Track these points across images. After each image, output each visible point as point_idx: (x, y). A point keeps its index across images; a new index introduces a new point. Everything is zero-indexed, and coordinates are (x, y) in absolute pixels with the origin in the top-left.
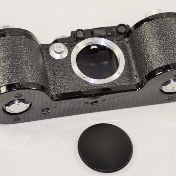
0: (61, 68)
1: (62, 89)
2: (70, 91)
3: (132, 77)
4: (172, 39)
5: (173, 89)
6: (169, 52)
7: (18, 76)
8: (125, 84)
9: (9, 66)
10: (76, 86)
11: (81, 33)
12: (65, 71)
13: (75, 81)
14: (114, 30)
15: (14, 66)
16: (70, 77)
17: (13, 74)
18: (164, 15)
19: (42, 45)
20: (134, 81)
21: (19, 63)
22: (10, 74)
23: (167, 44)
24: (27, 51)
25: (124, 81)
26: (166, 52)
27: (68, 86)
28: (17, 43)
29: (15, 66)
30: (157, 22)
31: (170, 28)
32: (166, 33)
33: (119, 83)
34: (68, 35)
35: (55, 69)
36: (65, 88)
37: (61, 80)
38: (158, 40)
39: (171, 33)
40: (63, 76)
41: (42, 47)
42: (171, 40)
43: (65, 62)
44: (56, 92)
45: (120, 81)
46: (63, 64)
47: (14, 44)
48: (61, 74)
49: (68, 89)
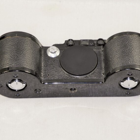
0: (52, 62)
1: (50, 76)
2: (55, 79)
3: (100, 74)
4: (130, 49)
5: (129, 86)
6: (125, 57)
7: (17, 62)
8: (94, 78)
9: (13, 55)
10: (60, 75)
11: (71, 41)
12: (55, 65)
13: (60, 72)
14: (95, 42)
15: (15, 56)
16: (57, 69)
17: (14, 61)
18: (128, 33)
19: (42, 46)
20: (101, 77)
21: (19, 54)
22: (11, 61)
23: (125, 52)
24: (27, 47)
25: (94, 76)
26: (124, 57)
27: (54, 75)
28: (22, 41)
29: (17, 56)
30: (122, 37)
31: (130, 42)
32: (126, 45)
33: (91, 77)
34: (63, 42)
35: (48, 63)
36: (52, 76)
37: (51, 71)
38: (120, 49)
39: (130, 45)
40: (53, 68)
41: (42, 48)
42: (128, 50)
43: (56, 59)
44: (45, 78)
45: (91, 76)
46: (54, 60)
47: (19, 42)
48: (51, 67)
49: (54, 77)
